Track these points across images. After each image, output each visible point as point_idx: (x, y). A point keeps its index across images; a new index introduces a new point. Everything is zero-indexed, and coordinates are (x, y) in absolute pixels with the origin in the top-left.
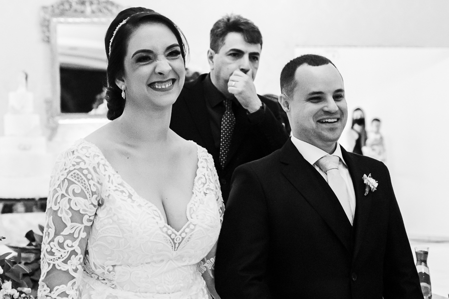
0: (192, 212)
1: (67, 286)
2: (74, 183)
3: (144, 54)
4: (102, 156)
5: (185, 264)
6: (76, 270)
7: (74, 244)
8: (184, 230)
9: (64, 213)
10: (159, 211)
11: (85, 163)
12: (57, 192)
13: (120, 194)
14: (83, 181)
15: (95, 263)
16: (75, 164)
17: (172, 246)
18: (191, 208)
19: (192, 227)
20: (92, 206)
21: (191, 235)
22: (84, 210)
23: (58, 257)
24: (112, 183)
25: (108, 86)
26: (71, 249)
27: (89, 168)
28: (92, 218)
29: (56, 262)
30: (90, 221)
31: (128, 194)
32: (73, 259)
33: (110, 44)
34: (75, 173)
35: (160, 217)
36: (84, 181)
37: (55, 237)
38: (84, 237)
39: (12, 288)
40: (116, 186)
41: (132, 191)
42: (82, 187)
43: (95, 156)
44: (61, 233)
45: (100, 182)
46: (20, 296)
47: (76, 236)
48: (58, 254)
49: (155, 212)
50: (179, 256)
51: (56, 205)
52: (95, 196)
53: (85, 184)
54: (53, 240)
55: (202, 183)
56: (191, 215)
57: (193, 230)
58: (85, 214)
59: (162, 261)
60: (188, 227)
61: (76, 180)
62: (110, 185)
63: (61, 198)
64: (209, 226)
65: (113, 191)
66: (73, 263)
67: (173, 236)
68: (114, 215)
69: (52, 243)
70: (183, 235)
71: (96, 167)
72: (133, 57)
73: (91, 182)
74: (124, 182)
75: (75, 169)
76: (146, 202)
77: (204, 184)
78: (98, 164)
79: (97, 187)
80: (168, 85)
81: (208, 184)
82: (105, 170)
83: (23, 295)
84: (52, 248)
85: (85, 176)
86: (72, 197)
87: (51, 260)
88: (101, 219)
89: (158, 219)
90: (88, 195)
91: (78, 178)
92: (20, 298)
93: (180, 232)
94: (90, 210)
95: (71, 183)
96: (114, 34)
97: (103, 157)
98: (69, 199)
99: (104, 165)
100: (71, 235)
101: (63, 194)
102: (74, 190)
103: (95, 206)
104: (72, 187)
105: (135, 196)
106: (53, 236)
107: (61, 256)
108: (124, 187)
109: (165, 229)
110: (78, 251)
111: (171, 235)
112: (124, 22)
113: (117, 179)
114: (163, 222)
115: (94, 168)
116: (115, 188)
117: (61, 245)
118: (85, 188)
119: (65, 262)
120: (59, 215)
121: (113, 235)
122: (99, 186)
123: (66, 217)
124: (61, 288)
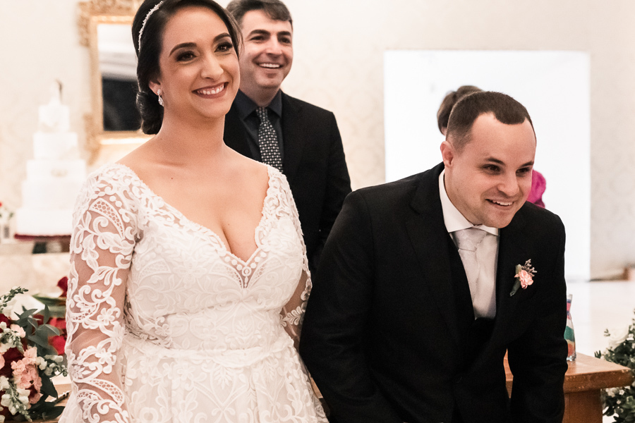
0: (262, 237)
1: (96, 347)
2: (98, 215)
3: (186, 50)
4: (135, 177)
5: (262, 307)
6: (110, 327)
7: (104, 294)
8: (253, 259)
9: (89, 255)
10: (218, 237)
11: (112, 188)
12: (79, 230)
13: (163, 219)
14: (110, 211)
15: (141, 317)
16: (99, 190)
17: (240, 281)
18: (260, 232)
19: (263, 254)
20: (126, 242)
21: (263, 266)
22: (115, 248)
23: (85, 312)
24: (151, 206)
25: (140, 91)
26: (100, 301)
27: (118, 193)
28: (128, 258)
29: (82, 321)
30: (126, 262)
31: (173, 219)
32: (104, 313)
33: (140, 37)
34: (99, 203)
35: (219, 243)
36: (112, 210)
37: (79, 288)
38: (118, 284)
39: (38, 356)
40: (156, 211)
41: (179, 215)
42: (109, 218)
43: (126, 177)
44: (88, 282)
45: (134, 209)
46: (48, 366)
47: (107, 283)
48: (84, 310)
49: (212, 238)
50: (251, 295)
51: (78, 247)
52: (129, 228)
53: (113, 214)
54: (76, 293)
55: (273, 205)
56: (260, 240)
57: (265, 259)
58: (118, 254)
59: (229, 302)
60: (258, 254)
61: (101, 210)
62: (148, 209)
63: (84, 237)
64: (286, 253)
65: (153, 217)
66: (104, 319)
67: (239, 267)
68: (158, 245)
69: (76, 296)
70: (253, 265)
71: (128, 190)
72: (171, 54)
73: (122, 211)
74: (167, 204)
75: (99, 197)
76: (199, 227)
77: (276, 207)
78: (131, 186)
79: (131, 217)
80: (219, 90)
81: (281, 206)
82: (141, 193)
83: (53, 365)
84: (76, 303)
85: (113, 203)
86: (98, 233)
87: (77, 318)
88: (141, 256)
89: (217, 247)
90: (118, 228)
91: (104, 208)
92: (48, 368)
93: (249, 261)
94: (123, 248)
95: (95, 215)
96: (144, 24)
97: (138, 178)
98: (95, 236)
99: (139, 187)
100: (101, 283)
101: (85, 232)
102: (99, 223)
103: (131, 242)
104: (97, 220)
105: (184, 220)
106: (76, 287)
107: (89, 311)
108: (167, 210)
109: (227, 259)
110: (112, 302)
111: (236, 266)
112: (156, 7)
113: (158, 202)
114: (224, 249)
115: (125, 192)
116: (156, 213)
117: (88, 297)
118: (114, 219)
119: (94, 318)
120: (83, 258)
121: (159, 272)
122: (133, 215)
123: (91, 259)
124: (89, 351)
